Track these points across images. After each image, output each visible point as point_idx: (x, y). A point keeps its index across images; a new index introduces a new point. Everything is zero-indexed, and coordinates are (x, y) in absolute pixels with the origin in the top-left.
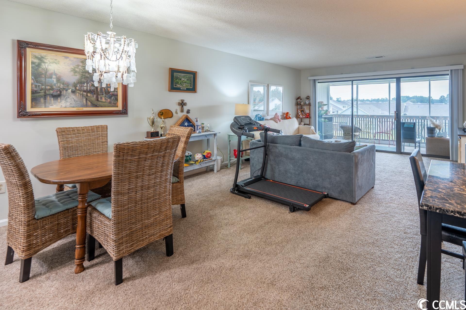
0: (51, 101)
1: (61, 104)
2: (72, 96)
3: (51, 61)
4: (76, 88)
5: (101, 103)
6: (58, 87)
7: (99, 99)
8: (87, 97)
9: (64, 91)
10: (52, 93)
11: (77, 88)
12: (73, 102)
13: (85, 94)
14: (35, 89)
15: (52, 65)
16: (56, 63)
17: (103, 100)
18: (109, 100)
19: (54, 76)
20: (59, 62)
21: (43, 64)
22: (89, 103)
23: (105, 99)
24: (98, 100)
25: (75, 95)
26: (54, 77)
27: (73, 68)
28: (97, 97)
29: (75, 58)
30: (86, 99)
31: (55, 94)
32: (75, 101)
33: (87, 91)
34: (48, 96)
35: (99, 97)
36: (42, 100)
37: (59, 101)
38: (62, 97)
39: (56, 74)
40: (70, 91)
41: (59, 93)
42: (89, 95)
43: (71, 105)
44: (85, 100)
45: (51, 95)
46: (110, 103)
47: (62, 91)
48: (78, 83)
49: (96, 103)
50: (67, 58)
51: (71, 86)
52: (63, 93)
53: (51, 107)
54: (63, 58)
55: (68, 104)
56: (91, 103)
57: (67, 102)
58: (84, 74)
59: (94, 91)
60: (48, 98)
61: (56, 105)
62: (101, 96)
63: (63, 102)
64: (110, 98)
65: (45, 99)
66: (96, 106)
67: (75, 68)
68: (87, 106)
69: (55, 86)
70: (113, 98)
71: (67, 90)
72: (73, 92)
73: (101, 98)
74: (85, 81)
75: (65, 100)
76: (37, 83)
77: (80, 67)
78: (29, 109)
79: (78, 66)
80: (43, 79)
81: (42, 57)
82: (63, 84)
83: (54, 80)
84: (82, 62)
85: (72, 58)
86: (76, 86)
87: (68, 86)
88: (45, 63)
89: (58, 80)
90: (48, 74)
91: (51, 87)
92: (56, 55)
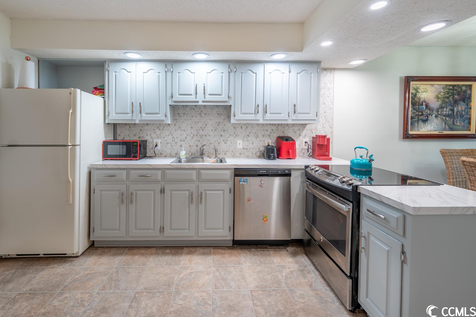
0: (421, 125)
1: (428, 128)
2: (435, 121)
3: (423, 90)
6: (426, 113)
8: (446, 121)
9: (430, 116)
10: (423, 118)
12: (436, 126)
14: (413, 115)
15: (423, 93)
16: (426, 92)
20: (428, 90)
21: (418, 94)
25: (438, 119)
26: (424, 104)
27: (437, 94)
29: (438, 85)
32: (437, 125)
33: (445, 116)
34: (420, 121)
36: (416, 124)
37: (426, 125)
38: (429, 121)
39: (425, 102)
40: (434, 115)
41: (427, 118)
43: (434, 129)
44: (444, 124)
45: (422, 120)
47: (429, 116)
50: (433, 85)
51: (435, 111)
52: (429, 118)
54: (430, 86)
55: (432, 127)
56: (449, 126)
57: (432, 126)
60: (420, 123)
61: (424, 128)
65: (418, 124)
68: (445, 130)
69: (424, 112)
71: (432, 115)
72: (436, 117)
75: (431, 124)
76: (414, 110)
77: (442, 93)
78: (410, 132)
79: (440, 92)
80: (417, 107)
81: (418, 88)
82: (430, 110)
83: (424, 107)
84: (443, 88)
85: (436, 86)
86: (438, 112)
87: (433, 111)
88: (419, 92)
89: (427, 106)
90: (420, 102)
91: (422, 112)
92: (426, 84)
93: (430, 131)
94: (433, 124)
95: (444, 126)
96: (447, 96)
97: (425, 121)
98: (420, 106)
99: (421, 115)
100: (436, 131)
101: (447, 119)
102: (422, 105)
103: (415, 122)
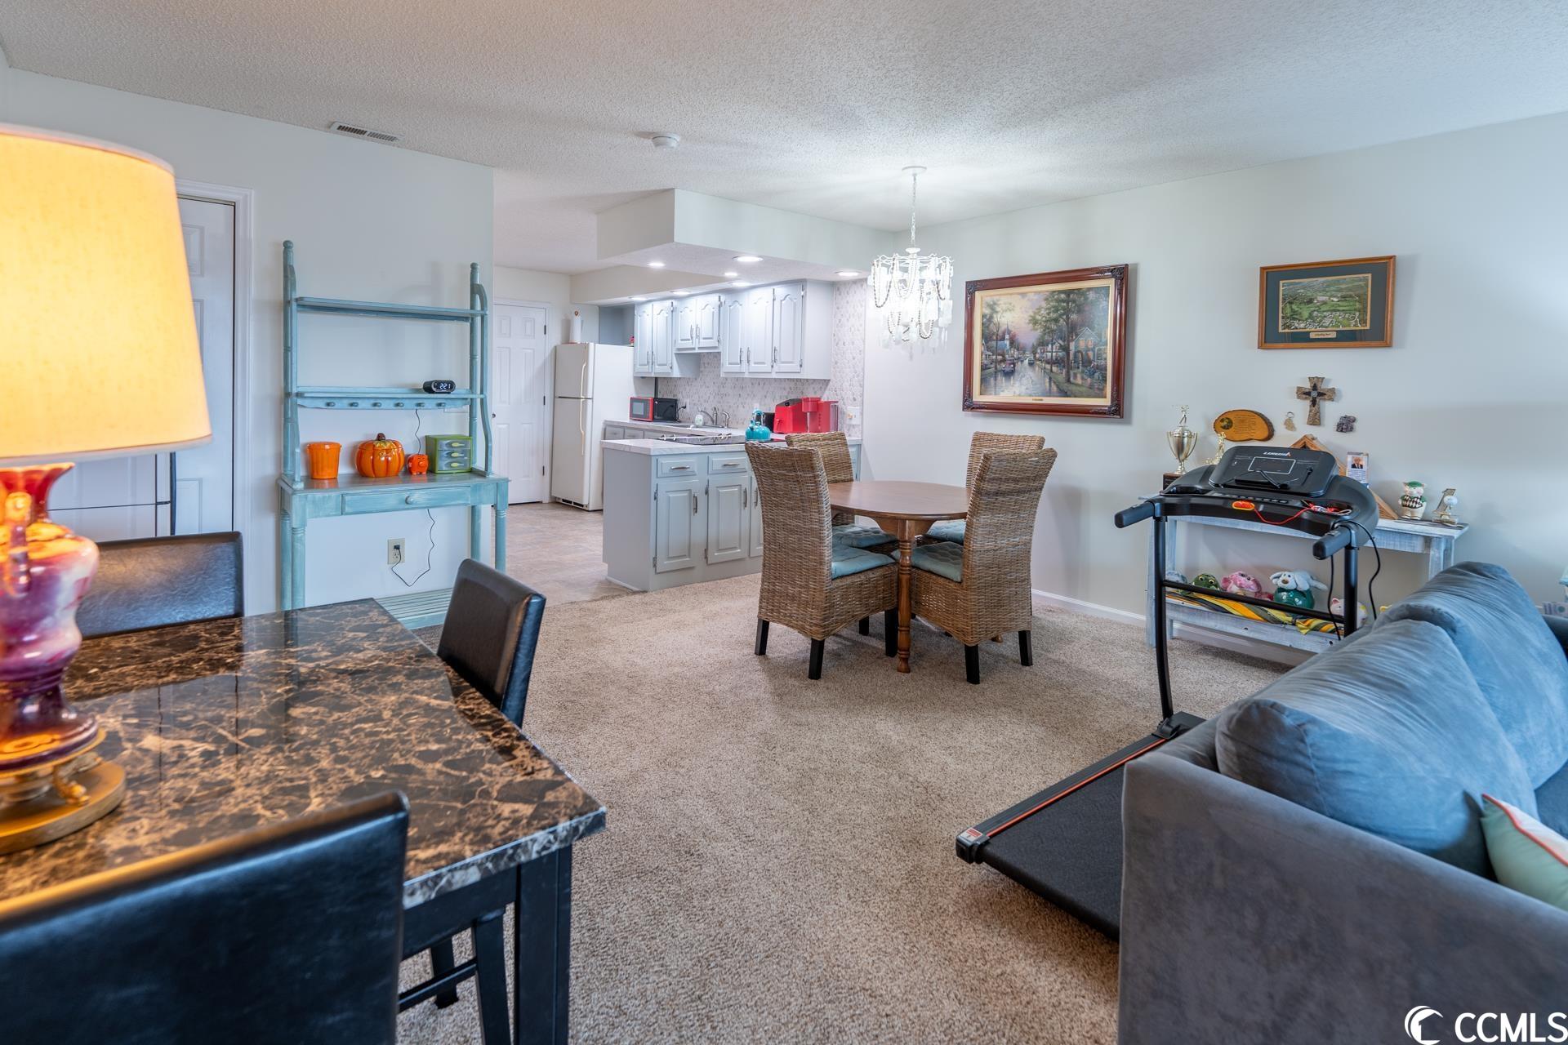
3: (1004, 307)
5: (1074, 388)
6: (1012, 356)
7: (1071, 379)
8: (1052, 375)
10: (1004, 367)
11: (1037, 356)
13: (1048, 366)
14: (985, 362)
15: (1005, 314)
16: (1010, 309)
17: (1079, 381)
18: (1089, 380)
19: (1007, 337)
20: (1013, 305)
21: (995, 316)
23: (1082, 378)
24: (1069, 381)
27: (1031, 314)
28: (1068, 374)
29: (1035, 292)
31: (1007, 369)
33: (1051, 362)
35: (1072, 373)
36: (992, 380)
38: (1016, 374)
39: (1009, 332)
40: (1026, 362)
41: (1013, 367)
44: (1048, 380)
45: (1003, 372)
46: (1092, 387)
47: (1016, 364)
48: (1039, 345)
49: (1065, 386)
50: (1023, 295)
51: (1029, 352)
52: (1018, 366)
53: (1002, 394)
54: (1020, 297)
55: (1024, 388)
56: (1058, 387)
58: (1048, 324)
59: (1063, 361)
60: (999, 378)
62: (1075, 371)
63: (1017, 384)
64: (1092, 375)
67: (1035, 313)
68: (1050, 394)
69: (1008, 353)
71: (1022, 361)
72: (1031, 364)
73: (1075, 376)
74: (1050, 339)
76: (986, 351)
78: (977, 398)
79: (1039, 309)
80: (994, 343)
81: (995, 304)
82: (1018, 350)
83: (1007, 342)
84: (1046, 299)
85: (1031, 296)
86: (1034, 353)
87: (1024, 352)
88: (997, 312)
89: (1012, 342)
90: (1000, 333)
91: (1003, 356)
92: (1011, 294)
93: (1019, 395)
94: (1024, 381)
95: (1047, 385)
96: (1053, 315)
97: (1009, 374)
98: (999, 343)
99: (1002, 361)
100: (1030, 396)
101: (1054, 369)
102: (1003, 339)
103: (990, 375)
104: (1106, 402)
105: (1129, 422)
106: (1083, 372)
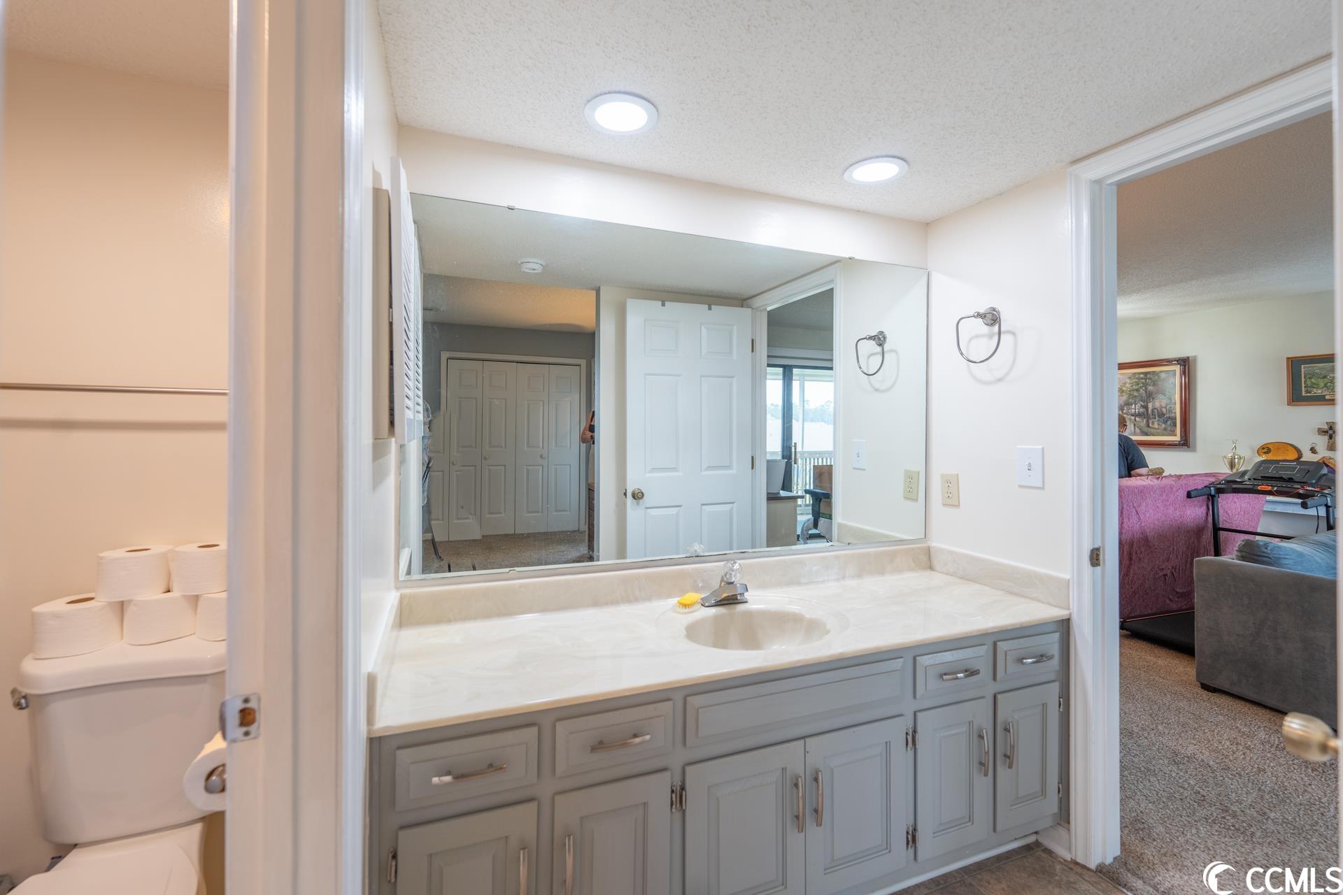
4: (1123, 412)
5: (1152, 430)
7: (1150, 425)
13: (1133, 418)
17: (1156, 426)
18: (1163, 425)
22: (1138, 430)
23: (1159, 425)
24: (1148, 426)
28: (1148, 422)
30: (1135, 425)
35: (1150, 421)
42: (1137, 419)
46: (1165, 429)
48: (1125, 405)
49: (1146, 429)
58: (1132, 392)
59: (1144, 415)
62: (1153, 420)
64: (1165, 422)
66: (1147, 434)
67: (1122, 386)
70: (1169, 423)
73: (1153, 423)
74: (1133, 401)
104: (1177, 438)
105: (1194, 450)
106: (1158, 421)
